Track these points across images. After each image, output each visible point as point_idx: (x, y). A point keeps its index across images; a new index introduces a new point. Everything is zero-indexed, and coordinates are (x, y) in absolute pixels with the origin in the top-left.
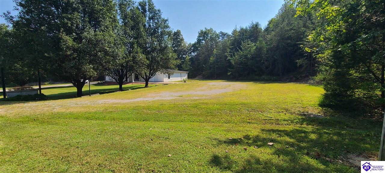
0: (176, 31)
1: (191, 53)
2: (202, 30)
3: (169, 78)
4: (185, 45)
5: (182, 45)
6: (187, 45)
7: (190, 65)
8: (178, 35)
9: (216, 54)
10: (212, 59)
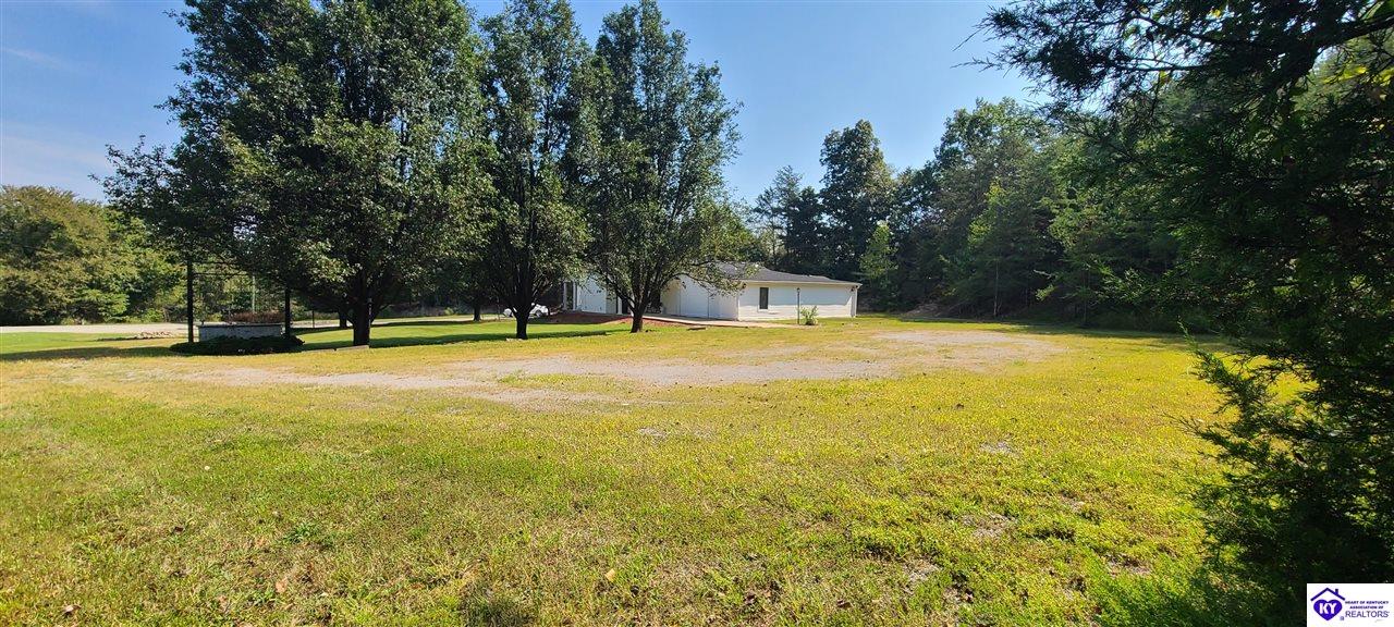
0: (852, 127)
1: (911, 208)
2: (964, 111)
3: (764, 304)
4: (884, 178)
5: (876, 177)
6: (894, 177)
7: (893, 259)
8: (862, 143)
9: (995, 206)
10: (979, 229)
